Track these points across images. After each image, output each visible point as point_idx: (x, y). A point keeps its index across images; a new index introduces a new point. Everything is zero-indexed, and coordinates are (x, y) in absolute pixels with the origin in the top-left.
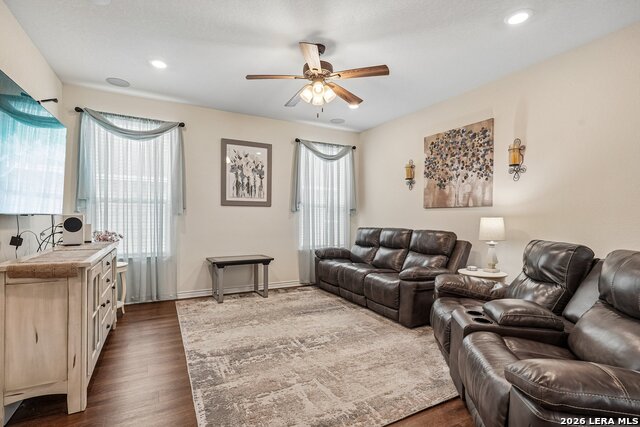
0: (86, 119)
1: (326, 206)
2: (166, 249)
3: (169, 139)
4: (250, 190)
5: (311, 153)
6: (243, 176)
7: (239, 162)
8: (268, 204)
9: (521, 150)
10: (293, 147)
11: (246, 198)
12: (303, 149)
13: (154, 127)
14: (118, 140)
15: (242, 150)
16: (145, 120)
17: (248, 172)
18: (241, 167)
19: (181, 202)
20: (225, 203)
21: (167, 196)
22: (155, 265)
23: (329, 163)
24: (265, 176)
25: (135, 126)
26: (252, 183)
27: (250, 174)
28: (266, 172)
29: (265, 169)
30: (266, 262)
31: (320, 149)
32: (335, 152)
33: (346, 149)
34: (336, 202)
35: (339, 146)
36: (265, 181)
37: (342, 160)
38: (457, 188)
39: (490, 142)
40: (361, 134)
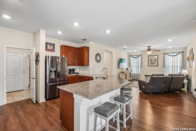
1: (173, 66)
2: (139, 73)
3: (140, 57)
4: (153, 64)
5: (168, 56)
6: (152, 61)
7: (151, 59)
8: (158, 66)
10: (163, 55)
11: (153, 65)
12: (166, 55)
13: (138, 56)
14: (134, 58)
15: (152, 57)
16: (137, 55)
17: (153, 60)
18: (152, 60)
19: (142, 66)
20: (149, 66)
21: (140, 65)
22: (138, 75)
23: (174, 57)
24: (157, 61)
26: (154, 62)
27: (154, 61)
29: (157, 60)
32: (176, 54)
33: (180, 53)
34: (176, 65)
35: (178, 53)
36: (157, 62)
37: (178, 56)
40: (186, 48)
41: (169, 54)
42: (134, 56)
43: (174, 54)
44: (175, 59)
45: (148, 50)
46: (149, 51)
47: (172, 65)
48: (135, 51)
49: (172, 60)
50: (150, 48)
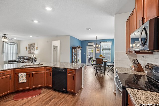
5: (7, 44)
9: (37, 47)
10: (2, 43)
12: (5, 43)
23: (12, 46)
32: (13, 44)
33: (16, 43)
34: (13, 52)
35: (14, 43)
37: (15, 45)
38: (32, 51)
39: (35, 46)
40: (19, 41)
41: (8, 43)
43: (11, 44)
44: (12, 48)
45: (3, 37)
47: (10, 52)
49: (10, 48)
50: (6, 36)
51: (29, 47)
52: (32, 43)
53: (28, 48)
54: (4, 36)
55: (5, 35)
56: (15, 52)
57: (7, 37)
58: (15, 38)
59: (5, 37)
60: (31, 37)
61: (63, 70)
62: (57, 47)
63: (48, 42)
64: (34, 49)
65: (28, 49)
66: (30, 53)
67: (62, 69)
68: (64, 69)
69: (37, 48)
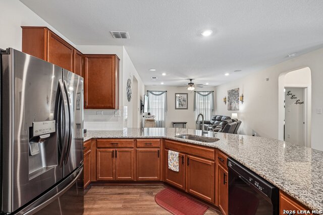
0: (149, 93)
2: (163, 119)
3: (164, 95)
4: (182, 105)
5: (199, 95)
6: (180, 102)
7: (179, 99)
8: (187, 109)
9: (243, 96)
10: (194, 93)
11: (182, 107)
12: (197, 94)
13: (161, 93)
14: (154, 96)
15: (180, 95)
16: (159, 91)
17: (181, 100)
19: (166, 109)
20: (176, 109)
21: (163, 108)
23: (205, 97)
25: (157, 93)
26: (183, 103)
28: (186, 101)
30: (186, 123)
31: (202, 93)
32: (207, 93)
33: (210, 92)
34: (207, 108)
36: (186, 103)
37: (209, 95)
38: (233, 105)
39: (238, 94)
40: (215, 87)
41: (200, 92)
42: (154, 93)
43: (205, 94)
44: (206, 100)
45: (189, 84)
46: (191, 86)
48: (162, 83)
49: (203, 101)
50: (192, 82)
51: (229, 97)
52: (233, 89)
53: (227, 99)
54: (190, 82)
55: (191, 80)
56: (209, 108)
57: (193, 84)
58: (207, 84)
59: (191, 84)
60: (227, 74)
61: (257, 184)
62: (303, 89)
63: (268, 79)
64: (238, 102)
65: (227, 102)
66: (230, 109)
67: (255, 179)
68: (261, 184)
69: (243, 98)
